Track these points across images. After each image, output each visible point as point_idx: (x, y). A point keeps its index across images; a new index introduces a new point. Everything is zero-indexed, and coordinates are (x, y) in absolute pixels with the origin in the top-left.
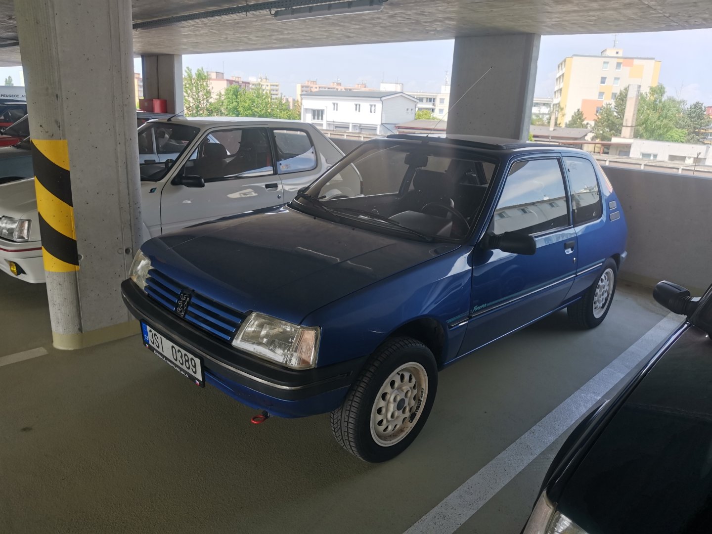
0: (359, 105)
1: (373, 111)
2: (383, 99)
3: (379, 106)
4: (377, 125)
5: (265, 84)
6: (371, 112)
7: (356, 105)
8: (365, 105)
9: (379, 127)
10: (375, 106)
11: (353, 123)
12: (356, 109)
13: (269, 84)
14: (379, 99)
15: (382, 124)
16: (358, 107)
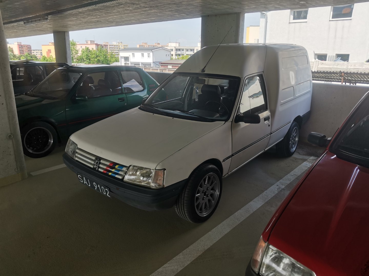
0: (143, 54)
1: (149, 56)
2: (153, 50)
3: (151, 54)
4: (151, 63)
5: (121, 45)
6: (148, 57)
7: (142, 54)
8: (146, 54)
9: (152, 63)
10: (150, 54)
11: (141, 62)
12: (142, 56)
13: (123, 45)
14: (151, 51)
15: (153, 62)
16: (143, 55)
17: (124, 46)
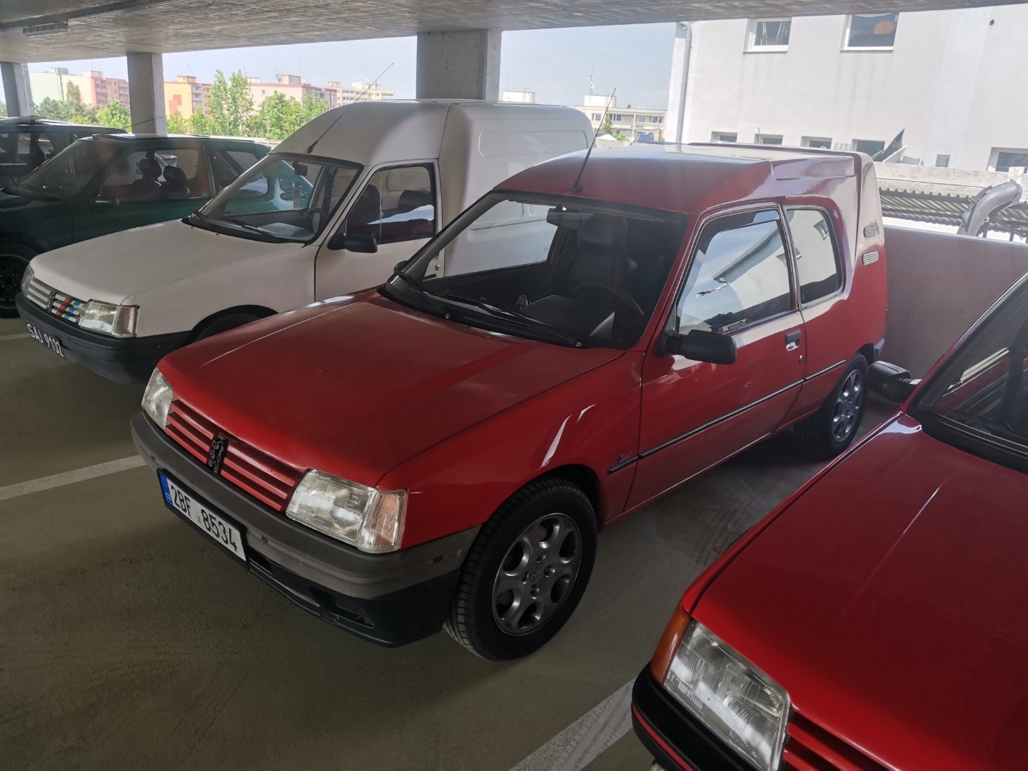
5: (375, 92)
13: (380, 92)
17: (383, 95)
